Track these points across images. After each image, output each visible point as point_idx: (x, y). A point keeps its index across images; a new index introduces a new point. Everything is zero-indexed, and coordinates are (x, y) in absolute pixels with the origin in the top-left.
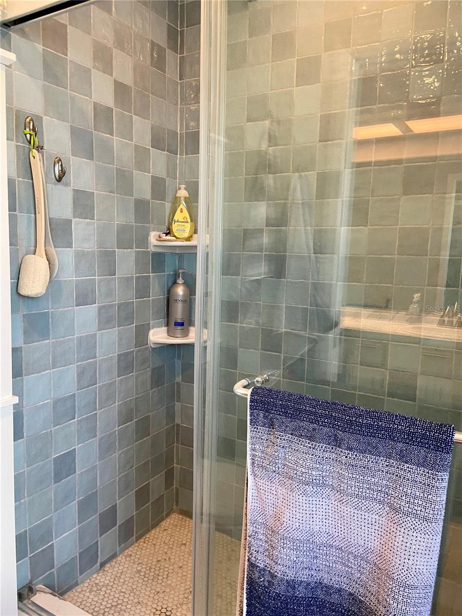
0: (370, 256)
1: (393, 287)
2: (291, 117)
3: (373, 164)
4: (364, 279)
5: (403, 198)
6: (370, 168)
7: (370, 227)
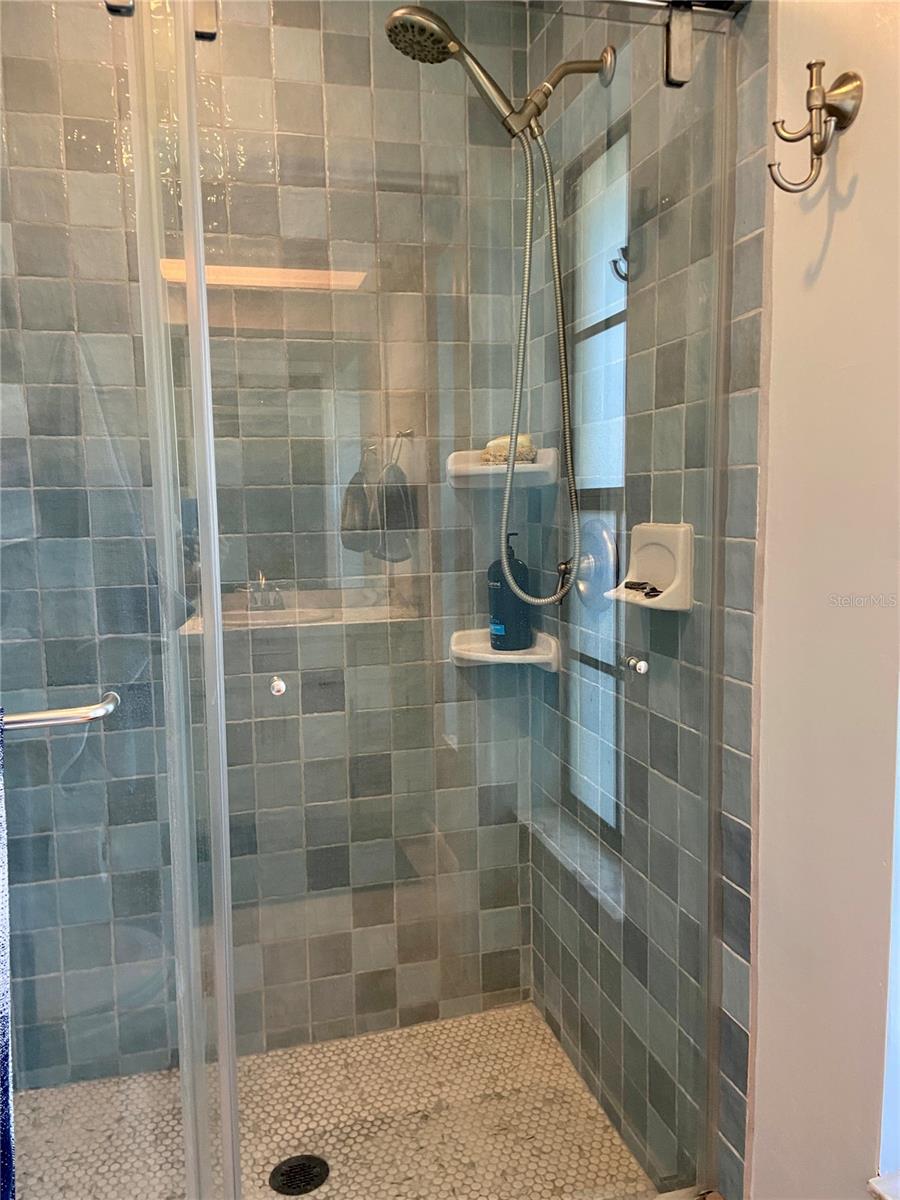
0: (251, 487)
1: (292, 536)
2: (64, 225)
3: (235, 333)
4: (245, 528)
5: (292, 393)
6: (232, 339)
7: (244, 439)
